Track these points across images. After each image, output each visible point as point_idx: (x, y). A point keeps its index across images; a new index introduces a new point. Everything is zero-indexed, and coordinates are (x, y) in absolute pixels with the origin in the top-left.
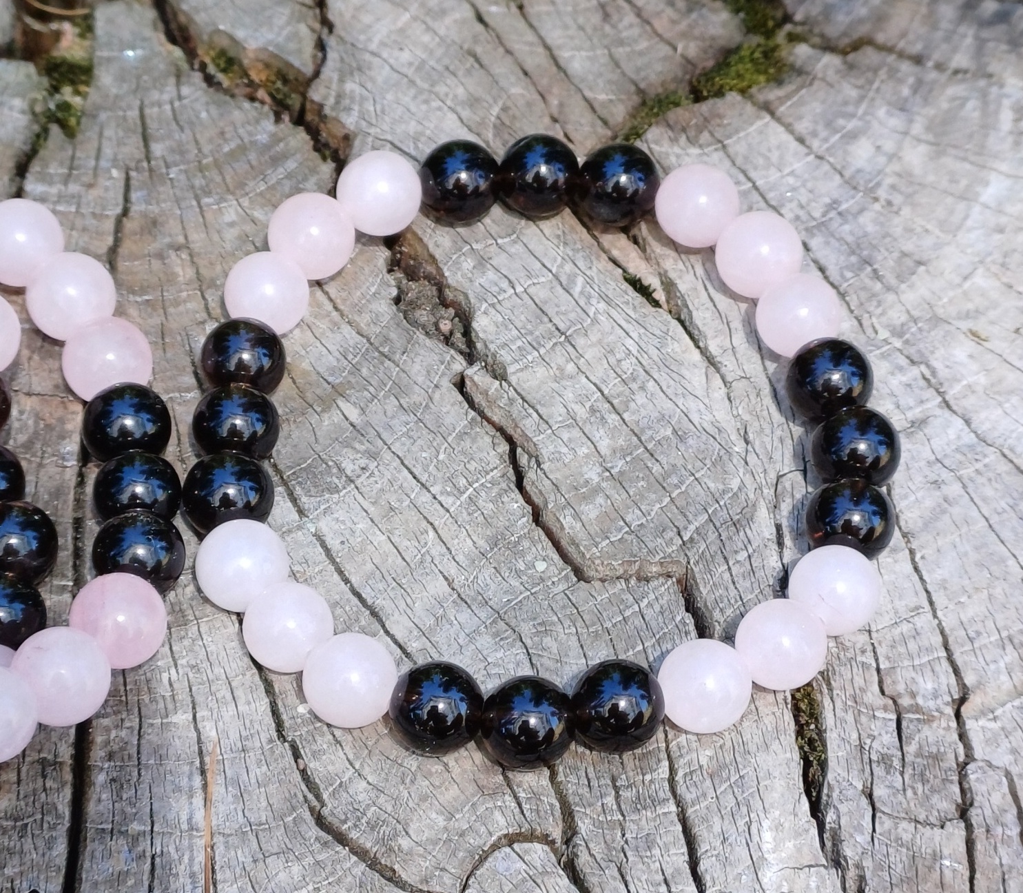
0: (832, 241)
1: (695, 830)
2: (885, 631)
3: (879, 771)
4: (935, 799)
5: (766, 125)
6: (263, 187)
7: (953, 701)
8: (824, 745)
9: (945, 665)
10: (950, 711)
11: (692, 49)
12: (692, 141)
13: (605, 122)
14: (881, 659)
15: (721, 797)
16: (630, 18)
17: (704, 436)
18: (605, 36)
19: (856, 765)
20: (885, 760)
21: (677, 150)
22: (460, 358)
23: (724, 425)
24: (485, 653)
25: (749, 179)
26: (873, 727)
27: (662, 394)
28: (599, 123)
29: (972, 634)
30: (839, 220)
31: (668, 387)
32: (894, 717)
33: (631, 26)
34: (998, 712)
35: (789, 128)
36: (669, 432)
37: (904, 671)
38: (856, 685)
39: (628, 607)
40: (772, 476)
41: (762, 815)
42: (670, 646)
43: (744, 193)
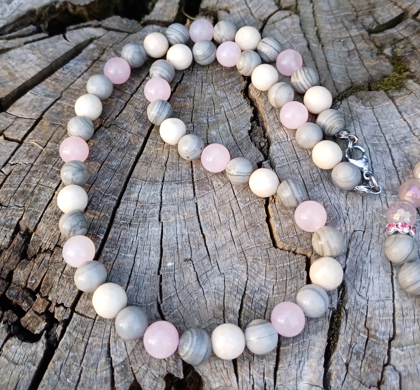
0: (400, 150)
1: (281, 357)
2: (373, 302)
3: (354, 357)
4: (371, 375)
5: (390, 104)
6: (223, 84)
7: (390, 338)
8: (337, 339)
9: (391, 322)
10: (387, 342)
11: (374, 73)
12: (363, 104)
13: (337, 91)
14: (369, 313)
15: (294, 347)
16: (357, 58)
17: (334, 209)
18: (346, 61)
19: (347, 352)
20: (358, 353)
21: (357, 105)
22: (262, 156)
23: (342, 206)
24: (233, 263)
25: (378, 122)
26: (357, 339)
27: (324, 189)
28: (335, 90)
29: (405, 314)
30: (405, 144)
31: (327, 187)
32: (366, 337)
33: (356, 60)
34: (405, 348)
35: (397, 107)
36: (322, 203)
37: (375, 320)
38: (356, 320)
39: (286, 262)
40: (352, 230)
41: (306, 360)
42: (295, 282)
43: (375, 126)
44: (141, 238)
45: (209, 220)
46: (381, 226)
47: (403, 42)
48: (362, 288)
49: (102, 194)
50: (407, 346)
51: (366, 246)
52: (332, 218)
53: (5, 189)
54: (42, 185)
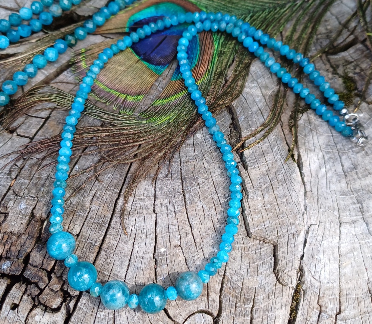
0: (348, 158)
2: (325, 284)
7: (337, 313)
8: (296, 314)
9: (338, 300)
10: (334, 316)
14: (321, 293)
15: (264, 319)
17: (294, 205)
21: (315, 118)
22: (239, 158)
23: (301, 203)
25: (331, 133)
26: (312, 314)
27: (287, 188)
29: (348, 294)
31: (289, 187)
32: (319, 312)
34: (347, 321)
36: (285, 200)
37: (326, 298)
38: (311, 299)
39: (258, 249)
40: (309, 224)
42: (265, 266)
43: (329, 136)
44: (139, 227)
45: (194, 212)
46: (332, 221)
47: (353, 64)
48: (316, 273)
49: (105, 187)
50: (349, 319)
51: (320, 238)
52: (292, 213)
53: (20, 181)
54: (52, 178)
